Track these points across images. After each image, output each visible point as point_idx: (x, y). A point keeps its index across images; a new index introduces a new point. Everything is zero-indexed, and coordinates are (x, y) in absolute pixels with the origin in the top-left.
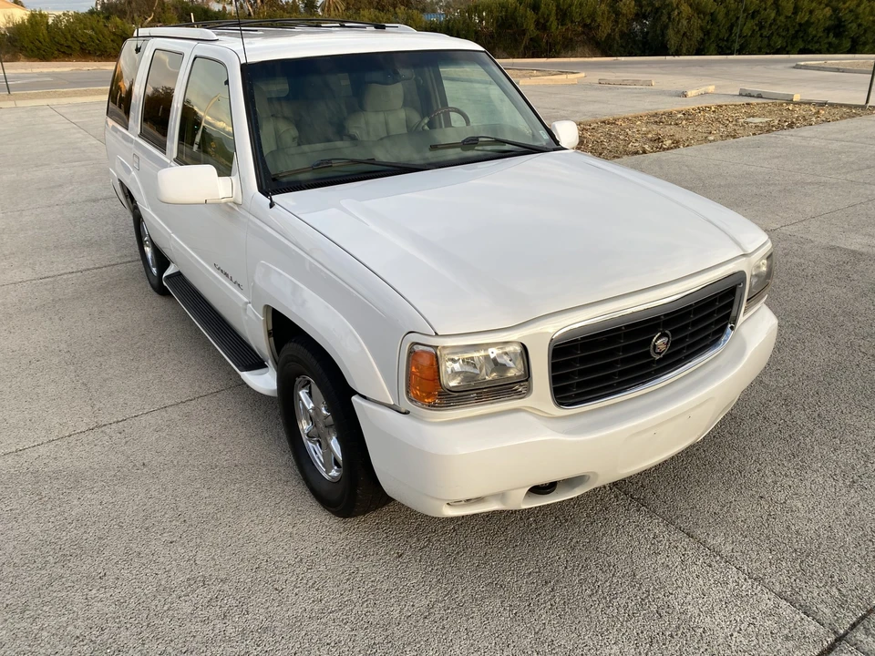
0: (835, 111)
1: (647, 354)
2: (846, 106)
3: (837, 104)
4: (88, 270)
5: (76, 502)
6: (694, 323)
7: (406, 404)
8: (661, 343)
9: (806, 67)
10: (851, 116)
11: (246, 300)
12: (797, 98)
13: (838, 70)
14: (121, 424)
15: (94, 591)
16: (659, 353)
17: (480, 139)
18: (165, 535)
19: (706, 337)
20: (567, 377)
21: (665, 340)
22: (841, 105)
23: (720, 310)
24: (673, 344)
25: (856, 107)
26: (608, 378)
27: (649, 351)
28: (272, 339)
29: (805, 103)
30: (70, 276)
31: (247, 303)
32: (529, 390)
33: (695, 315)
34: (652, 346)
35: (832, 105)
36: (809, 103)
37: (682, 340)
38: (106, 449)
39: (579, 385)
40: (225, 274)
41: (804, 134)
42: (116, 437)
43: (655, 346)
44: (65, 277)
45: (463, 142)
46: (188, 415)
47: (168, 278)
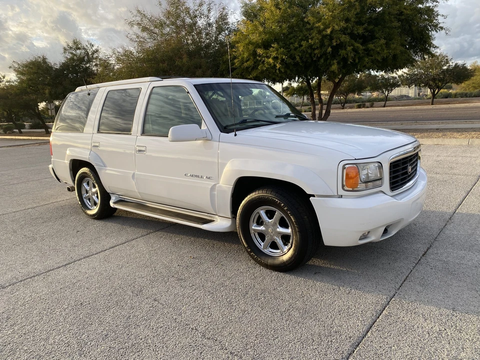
7: (341, 192)
8: (410, 169)
11: (214, 183)
16: (409, 172)
17: (291, 114)
21: (410, 167)
31: (215, 185)
32: (383, 183)
40: (196, 176)
45: (285, 115)
47: (115, 203)
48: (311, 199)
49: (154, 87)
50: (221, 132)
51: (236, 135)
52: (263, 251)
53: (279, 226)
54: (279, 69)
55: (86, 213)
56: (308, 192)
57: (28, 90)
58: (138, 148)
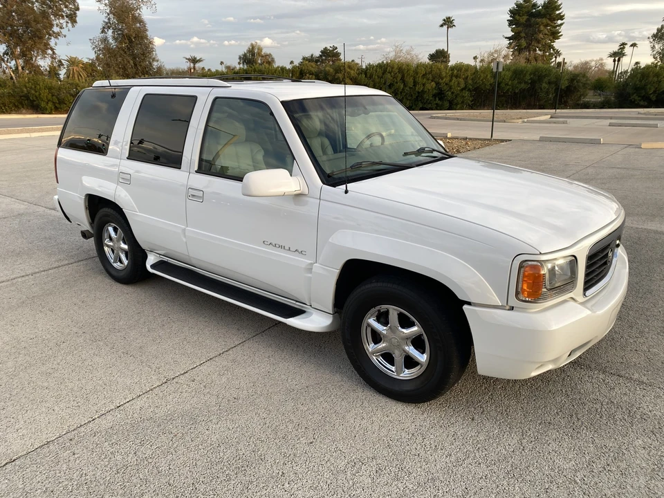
0: (475, 142)
2: (479, 139)
3: (474, 139)
4: (36, 273)
5: (207, 432)
7: (513, 301)
8: (610, 256)
9: (438, 118)
10: (488, 145)
11: (310, 262)
12: (449, 135)
13: (458, 119)
14: (186, 375)
15: (287, 485)
17: (426, 149)
18: (301, 439)
22: (476, 139)
25: (485, 140)
29: (455, 139)
30: (23, 279)
31: (312, 264)
32: (575, 286)
35: (470, 139)
36: (458, 139)
38: (193, 393)
40: (281, 247)
41: (471, 155)
42: (193, 385)
44: (20, 280)
45: (418, 150)
46: (234, 361)
47: (153, 266)
48: (465, 307)
49: (216, 98)
50: (324, 183)
51: (346, 192)
56: (461, 297)
58: (192, 192)
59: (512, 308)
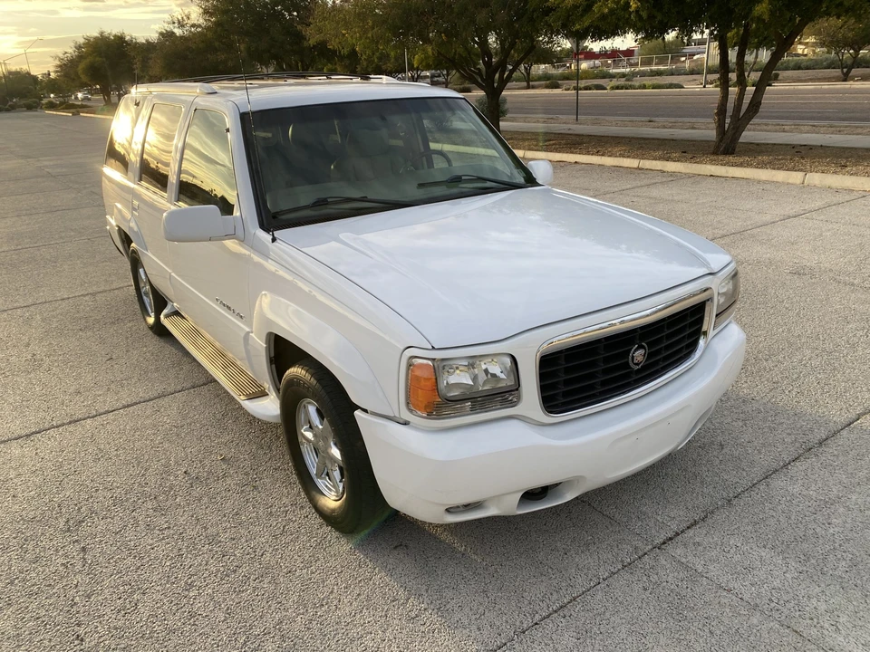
1: (627, 365)
6: (669, 336)
7: (406, 415)
8: (639, 355)
16: (637, 364)
17: (463, 178)
19: (680, 350)
20: (553, 386)
21: (641, 352)
23: (691, 325)
24: (650, 356)
26: (592, 387)
27: (627, 363)
28: (274, 366)
31: (248, 333)
32: (519, 398)
33: (668, 328)
34: (630, 358)
37: (658, 352)
39: (565, 394)
40: (229, 308)
43: (633, 357)
45: (447, 181)
47: (167, 316)
48: (357, 413)
49: (196, 109)
51: (274, 240)
52: (315, 480)
53: (332, 444)
54: (637, 11)
55: (145, 319)
56: (354, 398)
57: (217, 44)
59: (406, 423)
